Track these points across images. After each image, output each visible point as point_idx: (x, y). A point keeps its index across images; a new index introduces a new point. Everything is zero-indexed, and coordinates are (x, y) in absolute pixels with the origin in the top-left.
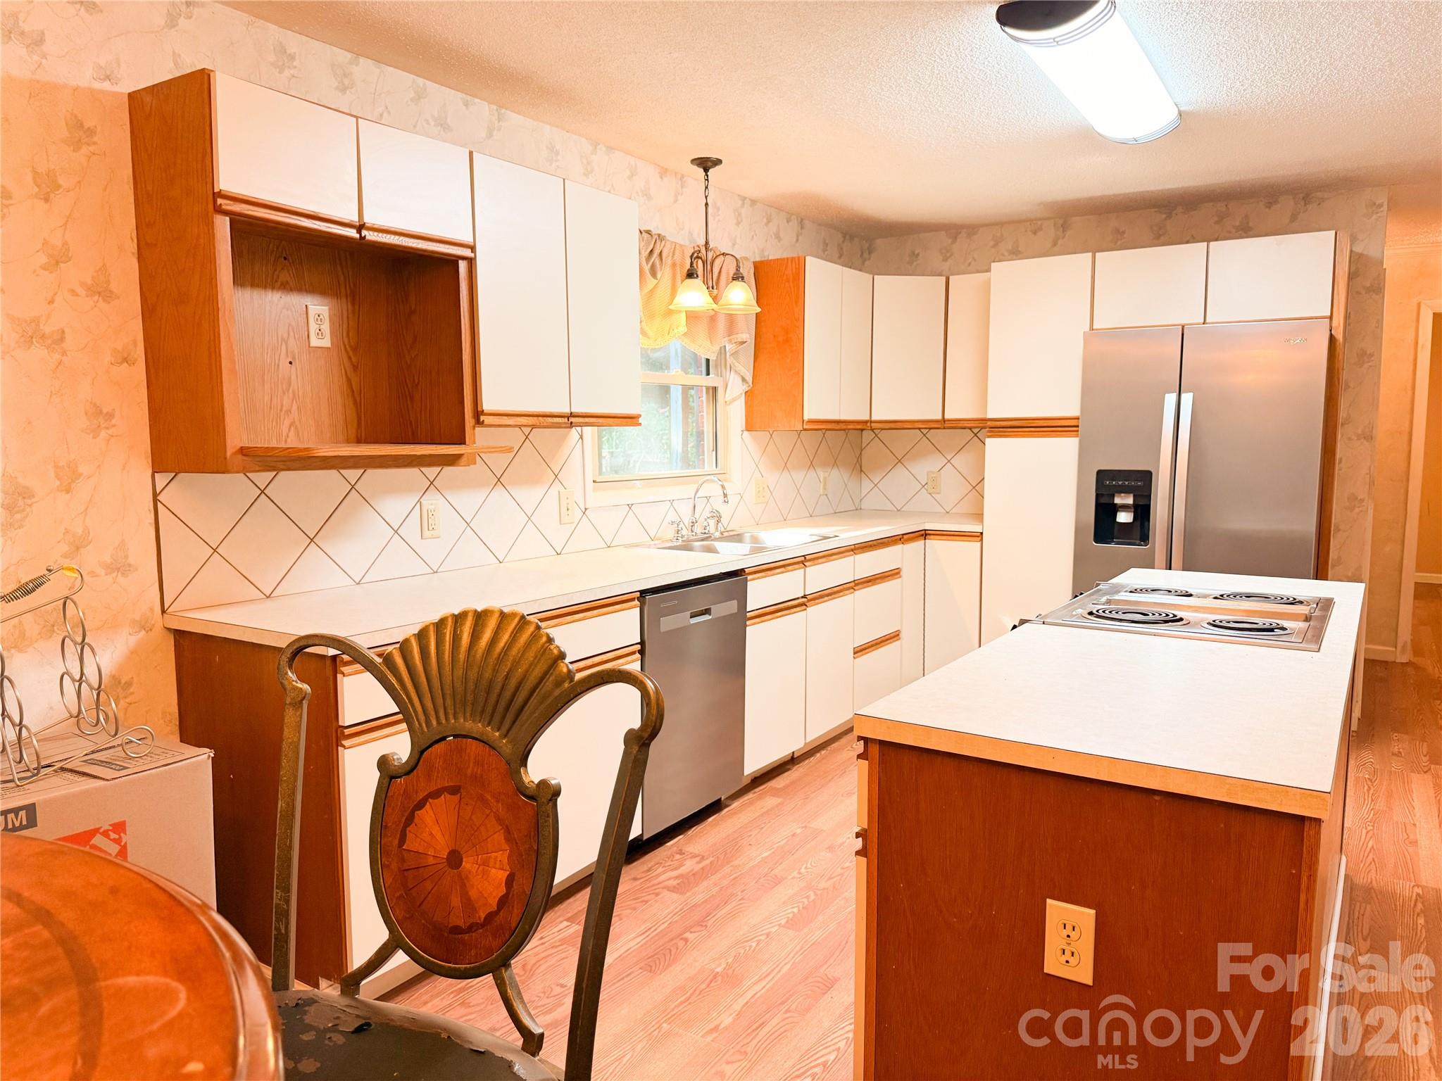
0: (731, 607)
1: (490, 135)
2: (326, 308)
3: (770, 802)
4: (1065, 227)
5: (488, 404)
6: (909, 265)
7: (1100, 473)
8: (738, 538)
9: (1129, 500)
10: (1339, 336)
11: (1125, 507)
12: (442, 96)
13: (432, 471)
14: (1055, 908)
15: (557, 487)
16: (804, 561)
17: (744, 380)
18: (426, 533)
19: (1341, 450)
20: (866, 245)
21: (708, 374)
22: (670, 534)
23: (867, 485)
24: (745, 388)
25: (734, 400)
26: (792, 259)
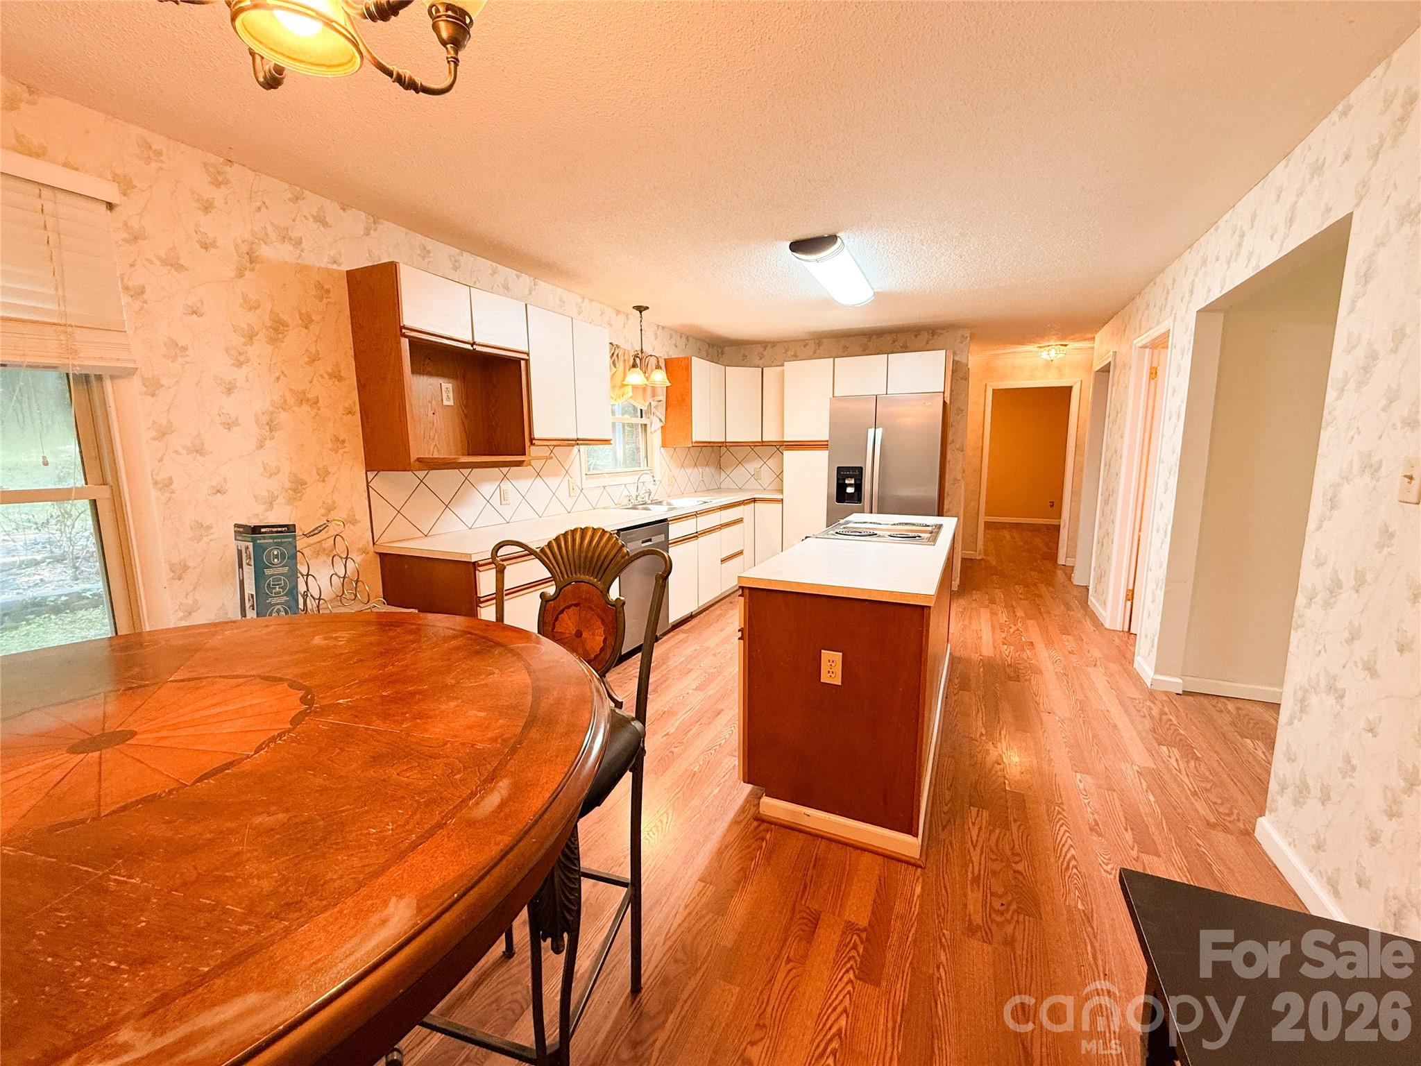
0: (661, 538)
1: (530, 294)
2: (450, 385)
3: (682, 636)
4: (819, 344)
5: (537, 435)
6: (743, 362)
7: (838, 468)
8: (660, 503)
9: (852, 481)
10: (948, 402)
11: (850, 485)
12: (506, 273)
13: (505, 470)
14: (826, 655)
15: (567, 477)
16: (696, 514)
17: (660, 420)
18: (503, 502)
19: (949, 457)
20: (720, 350)
21: (642, 417)
22: (625, 502)
23: (723, 476)
24: (662, 424)
25: (655, 431)
26: (685, 358)
